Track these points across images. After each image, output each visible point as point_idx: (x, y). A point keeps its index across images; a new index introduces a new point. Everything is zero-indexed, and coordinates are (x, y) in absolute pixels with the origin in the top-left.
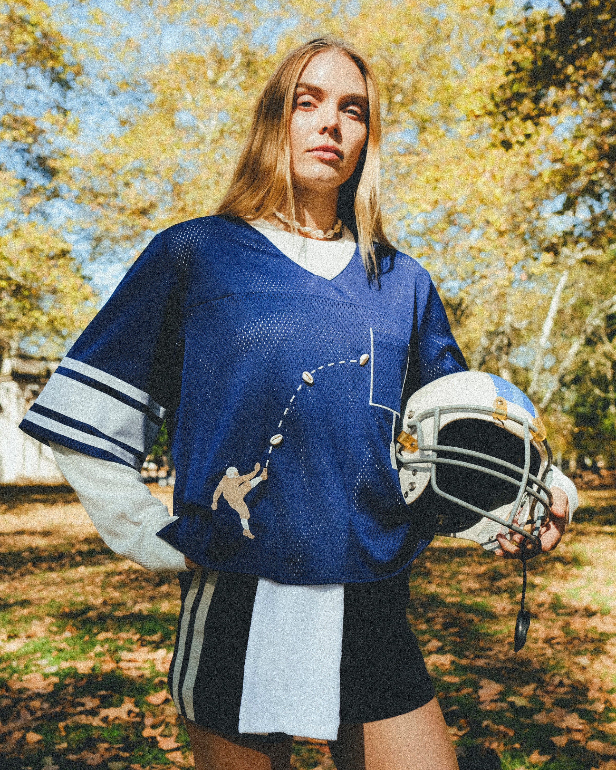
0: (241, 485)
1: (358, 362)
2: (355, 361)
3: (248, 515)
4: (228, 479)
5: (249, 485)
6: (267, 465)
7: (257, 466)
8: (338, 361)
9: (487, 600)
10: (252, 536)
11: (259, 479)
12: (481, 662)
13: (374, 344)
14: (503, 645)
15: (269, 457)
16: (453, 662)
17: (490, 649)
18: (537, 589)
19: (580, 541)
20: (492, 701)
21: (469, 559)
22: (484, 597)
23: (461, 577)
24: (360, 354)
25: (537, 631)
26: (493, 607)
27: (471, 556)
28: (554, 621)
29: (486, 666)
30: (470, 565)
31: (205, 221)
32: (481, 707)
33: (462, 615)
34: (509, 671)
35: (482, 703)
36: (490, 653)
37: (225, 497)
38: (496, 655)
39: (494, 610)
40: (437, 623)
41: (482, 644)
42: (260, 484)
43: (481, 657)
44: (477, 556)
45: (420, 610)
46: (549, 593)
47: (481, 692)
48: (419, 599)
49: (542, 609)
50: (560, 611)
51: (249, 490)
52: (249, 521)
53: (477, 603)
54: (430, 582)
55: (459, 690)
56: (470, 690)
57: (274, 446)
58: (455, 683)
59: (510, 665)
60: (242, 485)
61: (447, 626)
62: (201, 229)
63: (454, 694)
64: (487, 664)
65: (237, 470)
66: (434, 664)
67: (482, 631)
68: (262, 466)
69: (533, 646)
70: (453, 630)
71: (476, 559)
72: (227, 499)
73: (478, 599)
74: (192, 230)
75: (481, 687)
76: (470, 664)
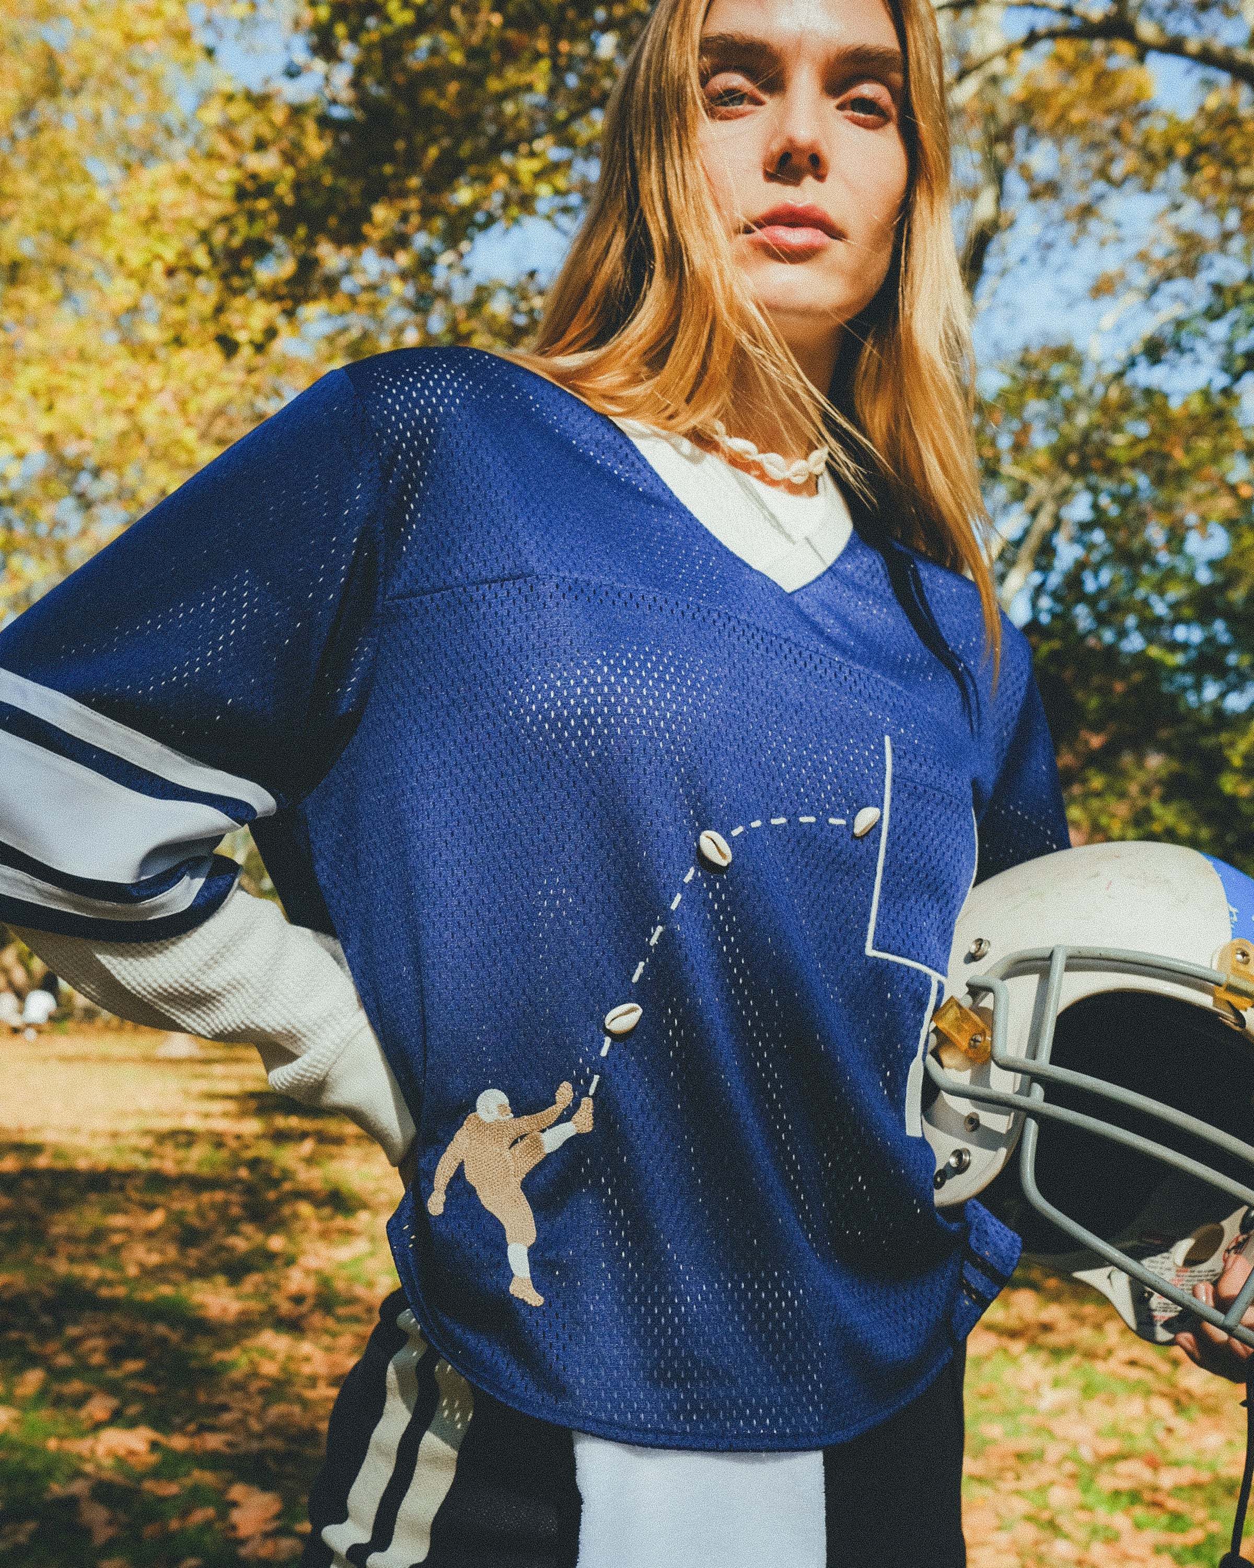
0: (515, 1142)
1: (850, 826)
2: (842, 822)
3: (531, 1236)
4: (481, 1123)
5: (538, 1144)
6: (592, 1091)
7: (565, 1093)
8: (796, 815)
9: (184, 1290)
10: (535, 1299)
11: (568, 1130)
12: (214, 1441)
13: (894, 781)
14: (249, 1396)
15: (599, 1066)
16: (154, 1446)
17: (224, 1408)
18: (279, 1262)
19: (331, 1157)
20: (267, 1535)
21: (119, 1197)
22: (176, 1284)
23: (117, 1239)
24: (858, 805)
25: (307, 1359)
26: (202, 1306)
27: (122, 1188)
28: (334, 1335)
29: (227, 1450)
30: (125, 1212)
31: (475, 359)
32: (243, 1551)
33: (142, 1327)
34: (281, 1458)
35: (242, 1542)
36: (227, 1417)
37: (471, 1176)
38: (242, 1422)
39: (202, 1313)
40: (94, 1350)
41: (202, 1397)
42: (570, 1143)
43: (213, 1429)
44: (137, 1189)
45: (46, 1320)
46: (307, 1272)
47: (236, 1516)
48: (37, 1293)
49: (304, 1308)
50: (341, 1311)
51: (539, 1159)
52: (533, 1251)
53: (164, 1299)
54: (52, 1253)
55: (185, 1514)
56: (210, 1512)
57: (617, 1037)
58: (175, 1497)
59: (276, 1444)
60: (521, 1145)
61: (117, 1355)
62: (465, 381)
63: (174, 1525)
64: (229, 1444)
65: (506, 1101)
66: (111, 1453)
67: (194, 1364)
68: (580, 1092)
69: (310, 1394)
70: (132, 1366)
71: (135, 1195)
72: (473, 1183)
73: (166, 1290)
74: (442, 377)
75: (234, 1504)
76: (193, 1446)
